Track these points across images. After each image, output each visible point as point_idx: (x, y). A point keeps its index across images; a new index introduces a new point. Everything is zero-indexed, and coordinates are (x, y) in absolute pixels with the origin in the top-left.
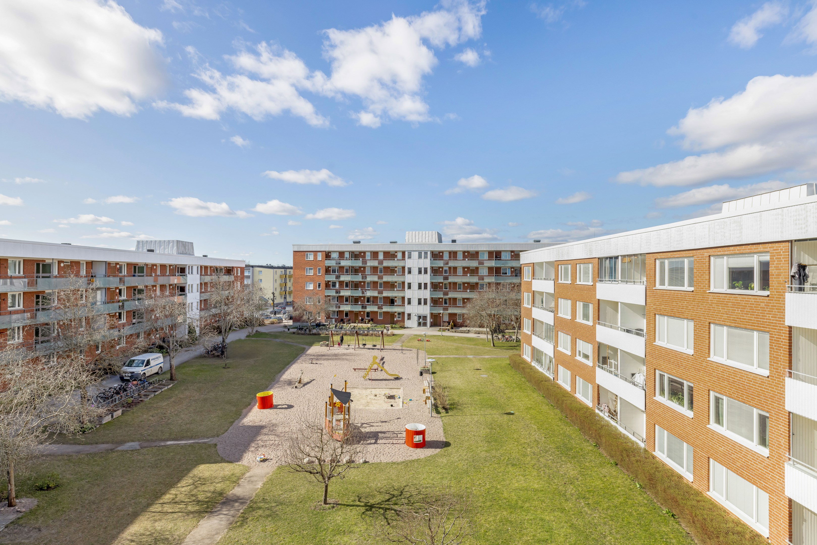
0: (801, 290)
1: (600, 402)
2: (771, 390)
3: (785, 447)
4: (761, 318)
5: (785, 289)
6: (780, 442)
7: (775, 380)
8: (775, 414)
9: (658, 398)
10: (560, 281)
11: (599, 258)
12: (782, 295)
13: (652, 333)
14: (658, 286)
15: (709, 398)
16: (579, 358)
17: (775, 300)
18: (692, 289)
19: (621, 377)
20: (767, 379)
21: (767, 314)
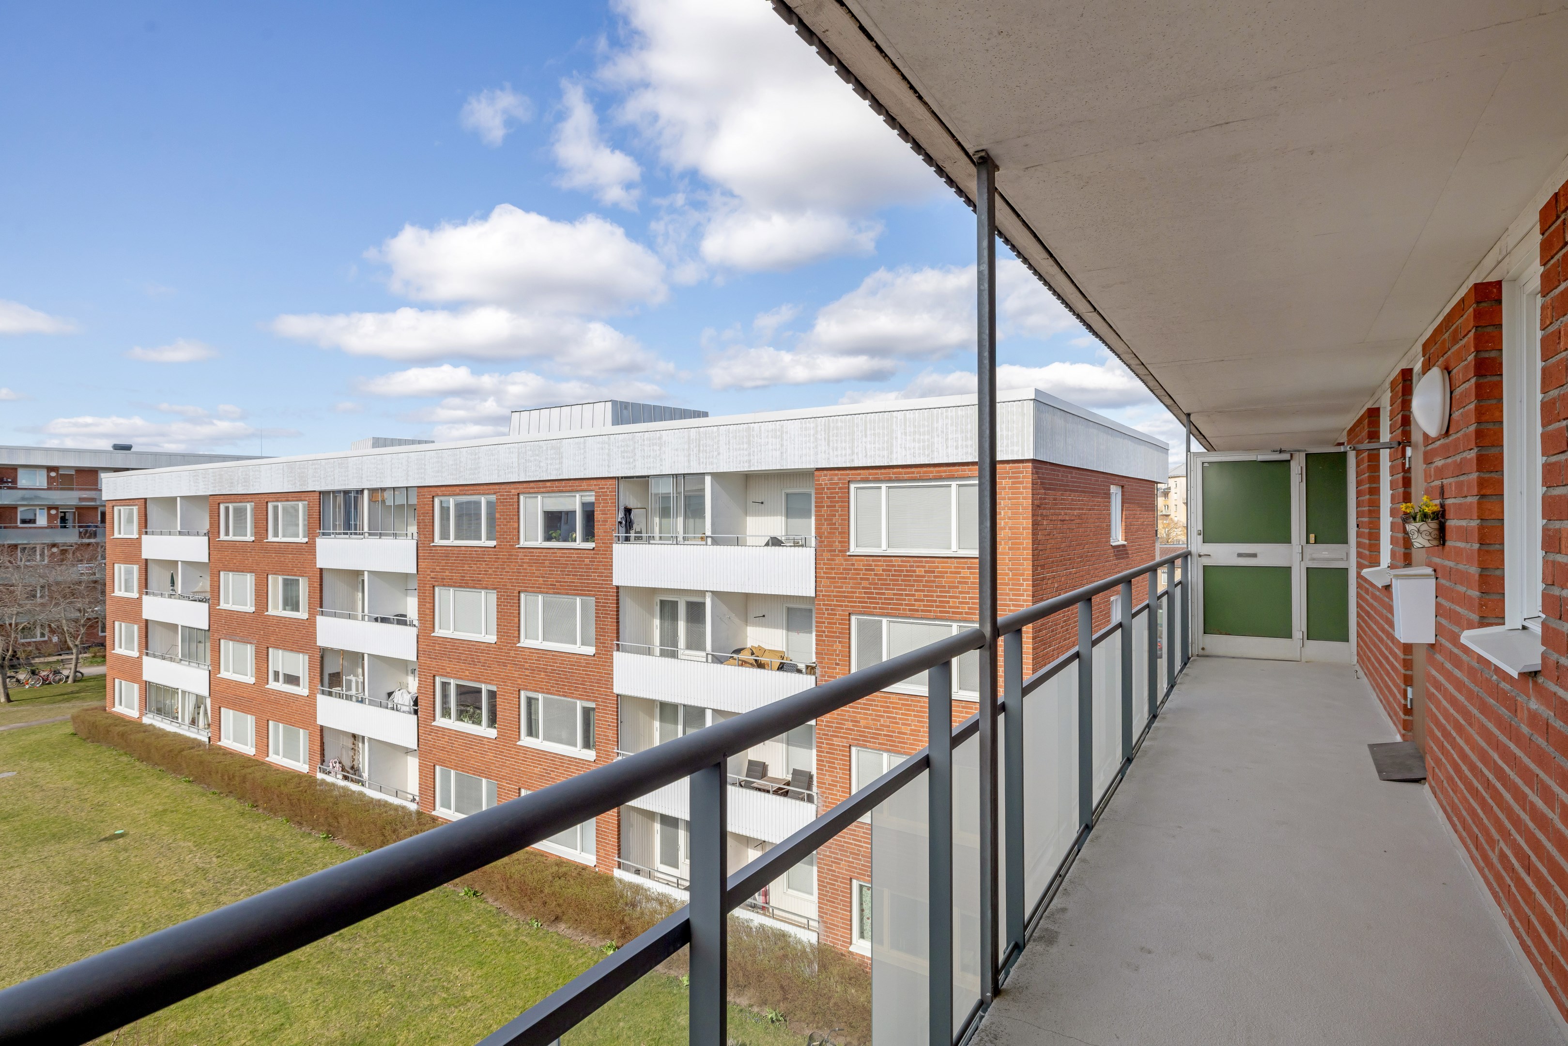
0: (627, 539)
1: (326, 759)
2: (598, 672)
3: (613, 741)
4: (585, 579)
5: (612, 539)
6: (608, 736)
7: (602, 658)
8: (602, 702)
9: (441, 722)
10: (223, 537)
11: (320, 492)
12: (609, 547)
13: (428, 618)
14: (438, 541)
15: (519, 701)
16: (273, 685)
17: (602, 554)
18: (493, 543)
19: (371, 703)
20: (593, 658)
21: (593, 572)
